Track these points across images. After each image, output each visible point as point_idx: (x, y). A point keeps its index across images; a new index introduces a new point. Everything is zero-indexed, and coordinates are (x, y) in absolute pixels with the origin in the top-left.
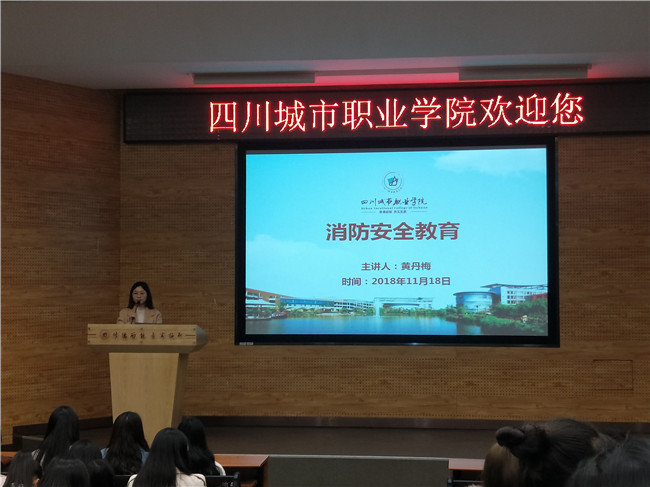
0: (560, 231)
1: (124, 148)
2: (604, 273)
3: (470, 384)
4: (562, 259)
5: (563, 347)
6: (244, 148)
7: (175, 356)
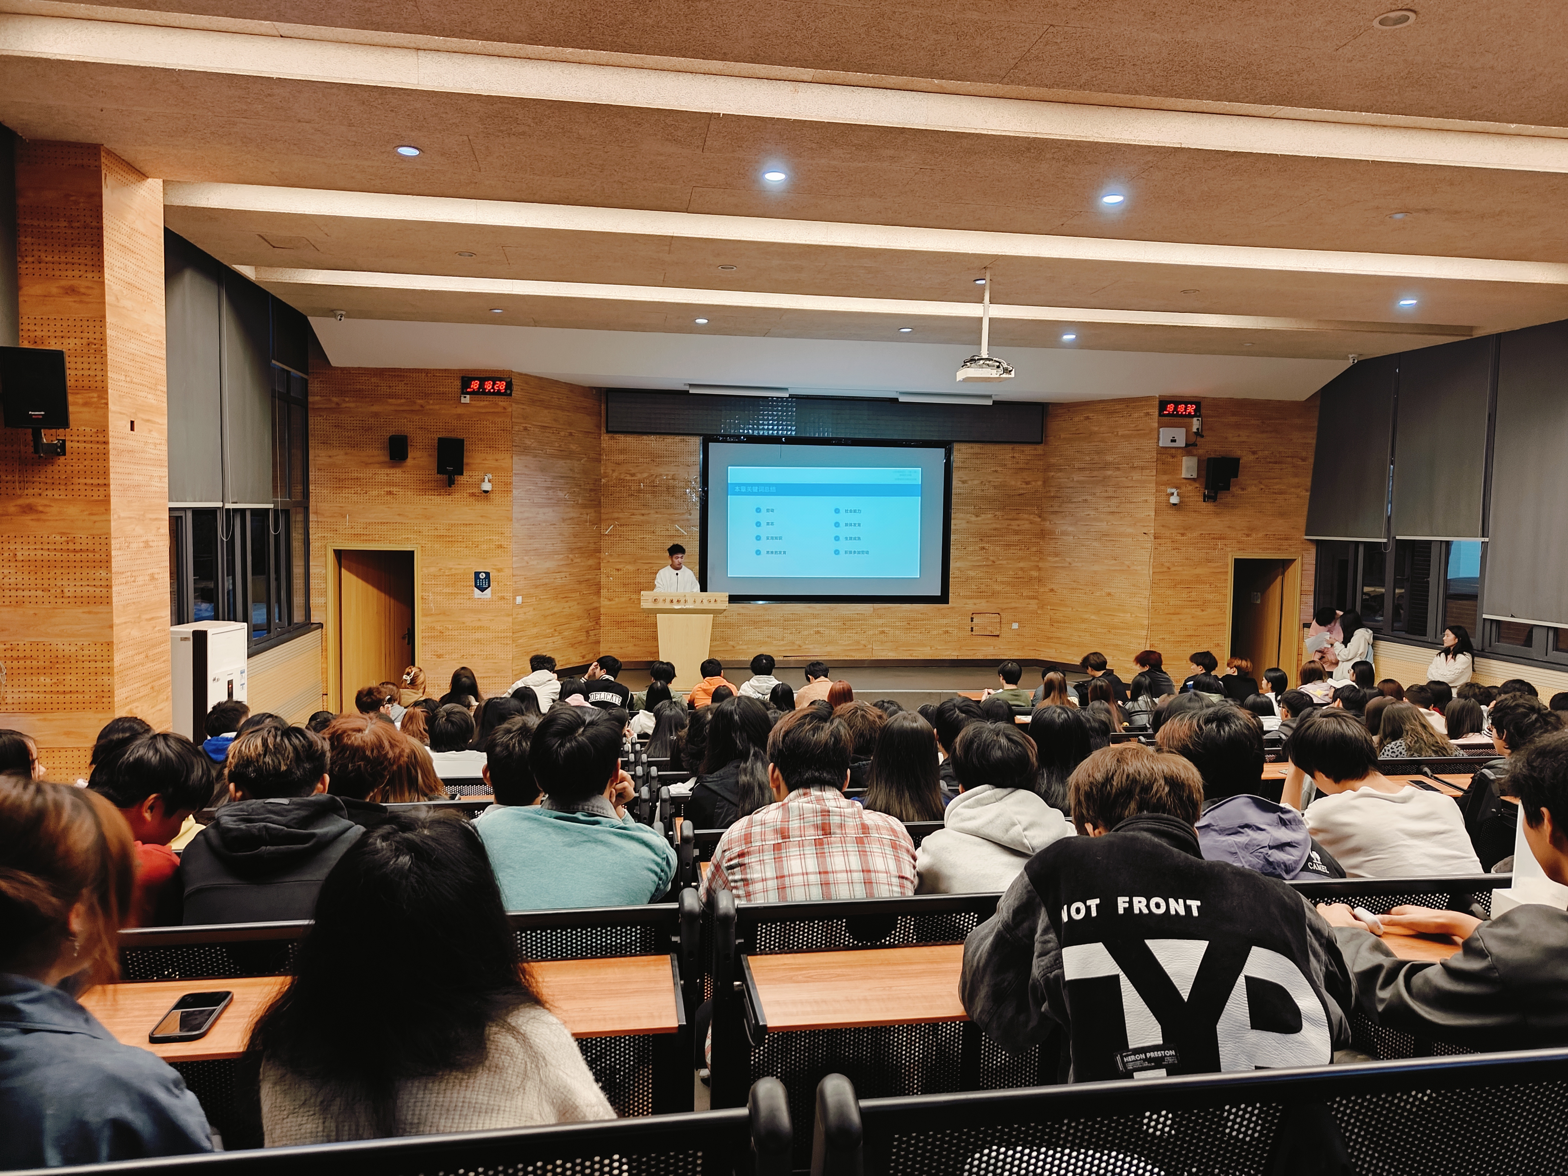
0: (953, 516)
1: (605, 437)
2: (983, 548)
3: (883, 632)
4: (953, 537)
5: (950, 604)
6: (708, 440)
7: (710, 617)
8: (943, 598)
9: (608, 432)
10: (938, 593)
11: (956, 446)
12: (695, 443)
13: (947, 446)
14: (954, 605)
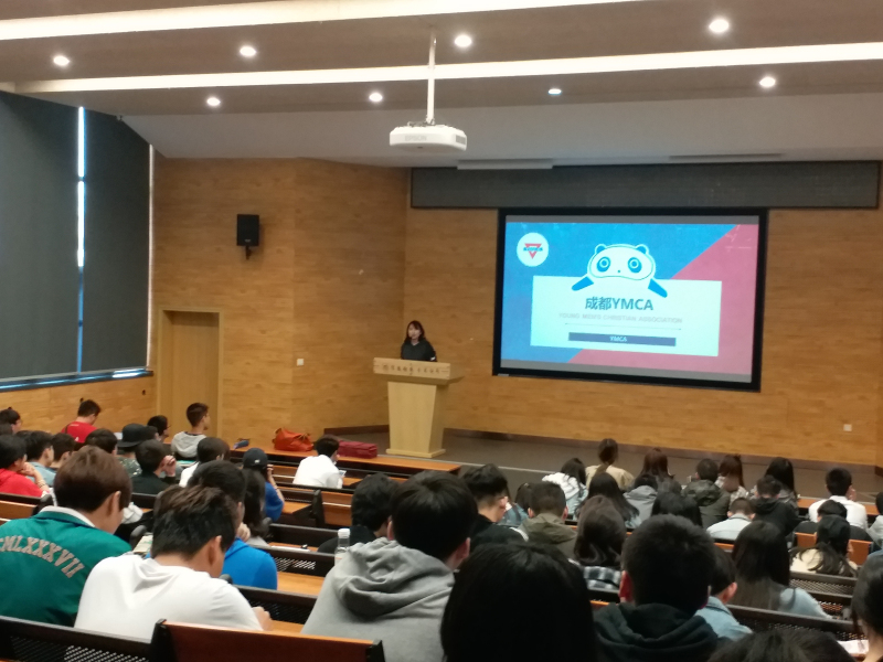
5: (763, 393)
6: (504, 213)
7: (434, 388)
8: (754, 385)
9: (413, 207)
10: (749, 380)
11: (772, 214)
12: (493, 216)
13: (762, 214)
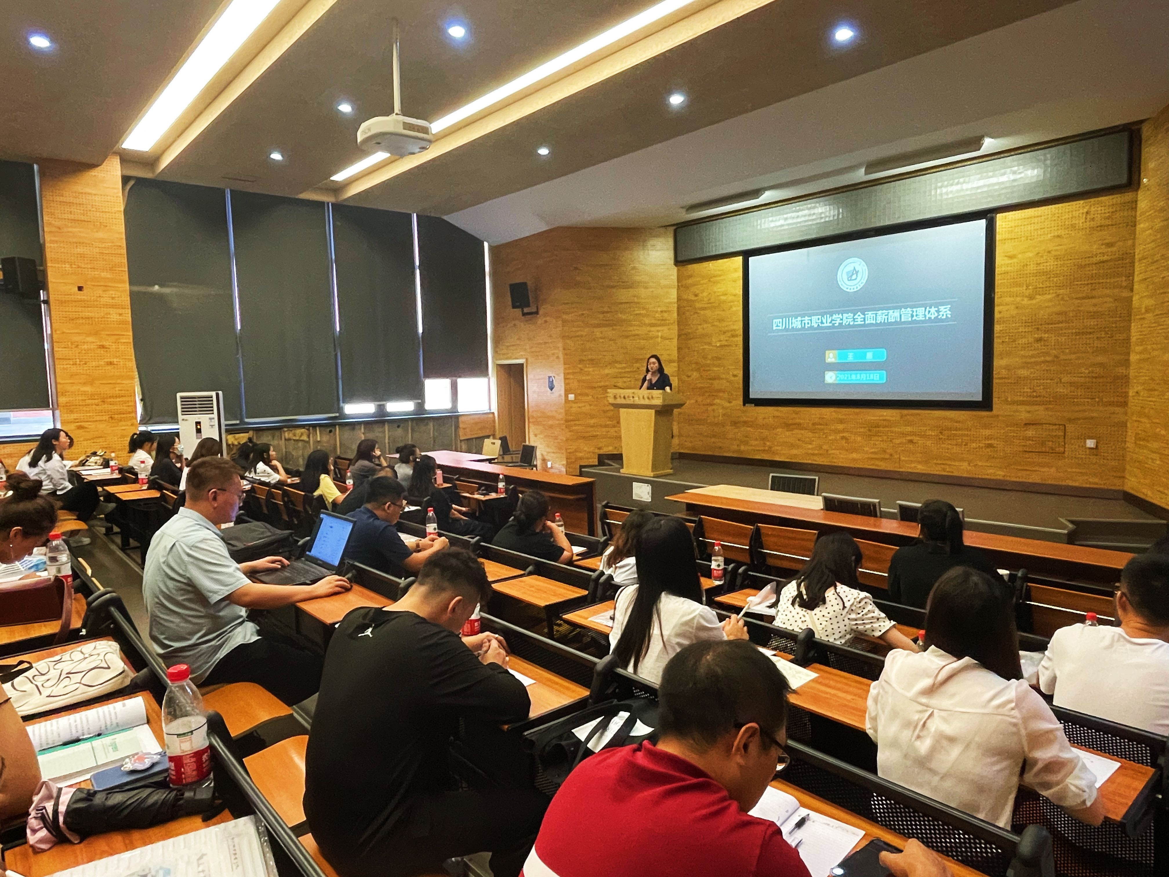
3: (911, 441)
5: (995, 412)
6: (748, 255)
7: (653, 412)
8: (985, 404)
9: (677, 262)
10: (979, 398)
11: (1000, 216)
12: (738, 262)
13: (988, 217)
14: (1001, 413)
